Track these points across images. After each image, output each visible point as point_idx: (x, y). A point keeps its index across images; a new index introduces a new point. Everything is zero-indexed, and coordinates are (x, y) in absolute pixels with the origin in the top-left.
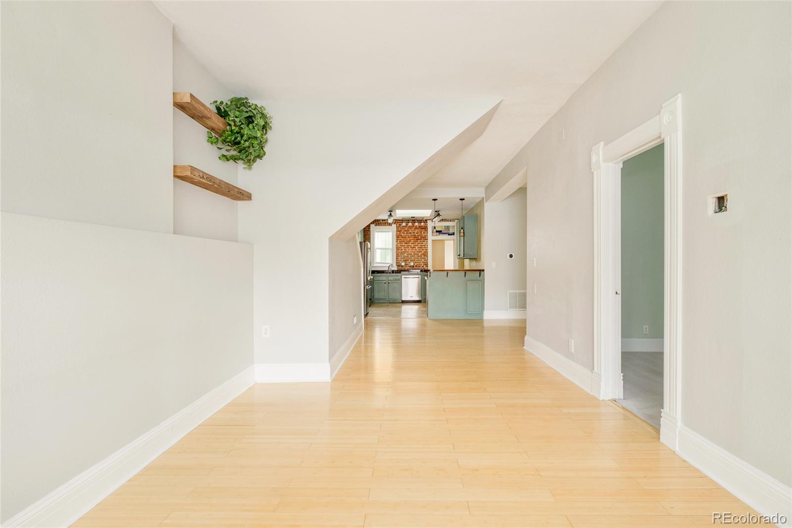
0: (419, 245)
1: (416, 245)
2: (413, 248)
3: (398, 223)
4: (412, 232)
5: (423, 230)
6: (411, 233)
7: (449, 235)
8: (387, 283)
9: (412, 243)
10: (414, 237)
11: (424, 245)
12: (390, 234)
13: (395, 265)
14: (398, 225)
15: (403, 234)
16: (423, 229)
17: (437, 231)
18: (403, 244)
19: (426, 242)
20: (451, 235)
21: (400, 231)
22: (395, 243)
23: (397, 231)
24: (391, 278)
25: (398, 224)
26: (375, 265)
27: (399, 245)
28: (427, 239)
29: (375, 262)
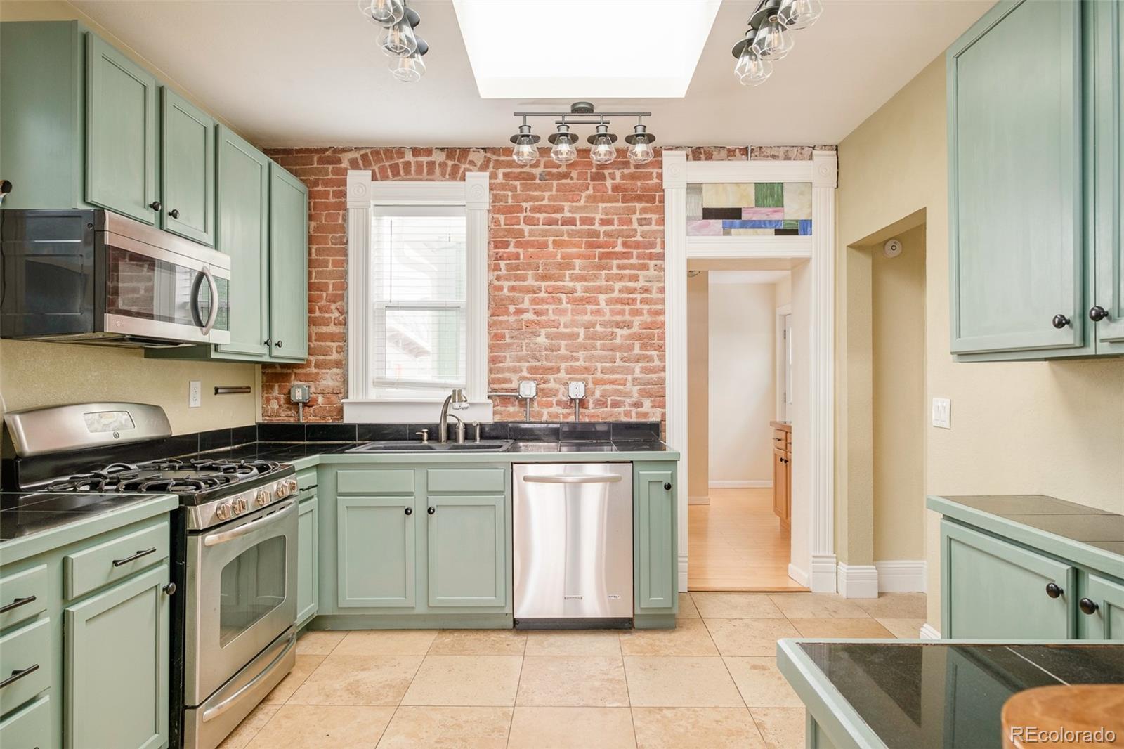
0: (618, 286)
1: (599, 290)
2: (582, 301)
3: (498, 164)
4: (577, 216)
5: (639, 206)
6: (571, 222)
7: (779, 232)
8: (419, 511)
9: (581, 278)
10: (591, 246)
11: (647, 290)
12: (456, 226)
13: (479, 393)
14: (500, 179)
15: (527, 228)
16: (639, 198)
17: (709, 214)
18: (530, 282)
19: (652, 272)
20: (794, 232)
21: (508, 211)
22: (483, 276)
23: (495, 210)
25: (501, 172)
26: (374, 394)
27: (506, 284)
28: (661, 256)
29: (373, 374)
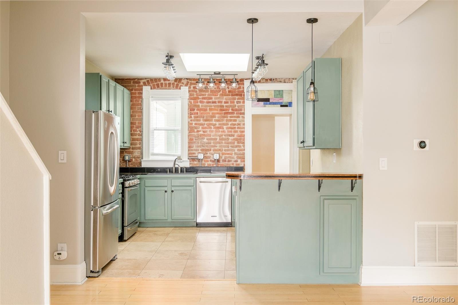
0: (230, 123)
1: (224, 124)
2: (218, 128)
3: (191, 84)
4: (217, 100)
5: (237, 97)
6: (215, 102)
7: (282, 106)
8: (169, 192)
9: (218, 121)
10: (221, 110)
11: (239, 124)
12: (178, 103)
13: (185, 158)
14: (192, 88)
15: (200, 104)
16: (237, 95)
17: (260, 100)
18: (202, 122)
19: (241, 118)
20: (286, 106)
21: (194, 99)
22: (186, 120)
23: (190, 99)
24: (176, 182)
25: (192, 86)
26: (152, 158)
27: (194, 122)
28: (244, 114)
29: (151, 151)
